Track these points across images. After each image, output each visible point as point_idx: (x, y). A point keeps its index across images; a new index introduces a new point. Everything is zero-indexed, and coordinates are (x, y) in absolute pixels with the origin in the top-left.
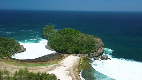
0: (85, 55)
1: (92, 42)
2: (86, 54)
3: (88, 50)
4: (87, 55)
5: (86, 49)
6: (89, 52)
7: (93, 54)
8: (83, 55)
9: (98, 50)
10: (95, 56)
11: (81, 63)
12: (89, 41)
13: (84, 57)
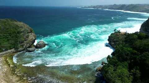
0: (9, 51)
1: (14, 28)
2: (11, 49)
3: (13, 42)
4: (13, 50)
5: (8, 40)
6: (14, 44)
7: (23, 45)
8: (5, 52)
9: (28, 37)
10: (27, 47)
11: (11, 66)
12: (7, 27)
13: (8, 54)
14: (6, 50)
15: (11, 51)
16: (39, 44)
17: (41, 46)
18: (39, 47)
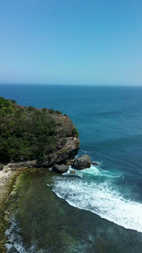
0: (29, 162)
2: (32, 159)
3: (37, 148)
4: (34, 162)
5: (31, 144)
6: (38, 153)
7: (51, 157)
8: (22, 163)
9: (63, 144)
10: (59, 160)
11: (12, 193)
12: (38, 123)
13: (25, 168)
14: (25, 160)
15: (32, 164)
16: (77, 161)
17: (81, 166)
18: (77, 166)
